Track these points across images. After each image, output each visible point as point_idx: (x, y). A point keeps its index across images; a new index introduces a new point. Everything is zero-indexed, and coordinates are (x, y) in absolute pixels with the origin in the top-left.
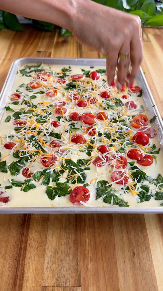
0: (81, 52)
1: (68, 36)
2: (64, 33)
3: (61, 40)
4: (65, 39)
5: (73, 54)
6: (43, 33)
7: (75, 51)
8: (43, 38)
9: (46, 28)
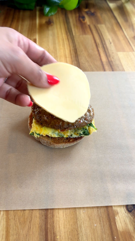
0: (72, 36)
1: (52, 15)
2: (48, 12)
3: (44, 21)
4: (49, 19)
5: (63, 40)
6: (21, 13)
7: (64, 35)
8: (23, 20)
9: (26, 7)
